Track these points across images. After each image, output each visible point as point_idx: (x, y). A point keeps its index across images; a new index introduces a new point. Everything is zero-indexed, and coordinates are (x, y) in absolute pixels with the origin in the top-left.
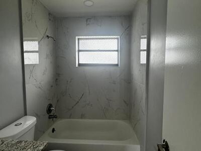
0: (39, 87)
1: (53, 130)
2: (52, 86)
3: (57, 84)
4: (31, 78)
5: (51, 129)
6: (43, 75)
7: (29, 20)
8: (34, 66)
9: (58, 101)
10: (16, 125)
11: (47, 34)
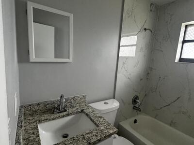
0: (129, 78)
1: (135, 121)
2: (141, 80)
3: (147, 79)
4: (123, 68)
5: (133, 119)
6: (134, 67)
7: (129, 17)
8: (127, 58)
9: (145, 95)
10: (105, 103)
11: (145, 27)
